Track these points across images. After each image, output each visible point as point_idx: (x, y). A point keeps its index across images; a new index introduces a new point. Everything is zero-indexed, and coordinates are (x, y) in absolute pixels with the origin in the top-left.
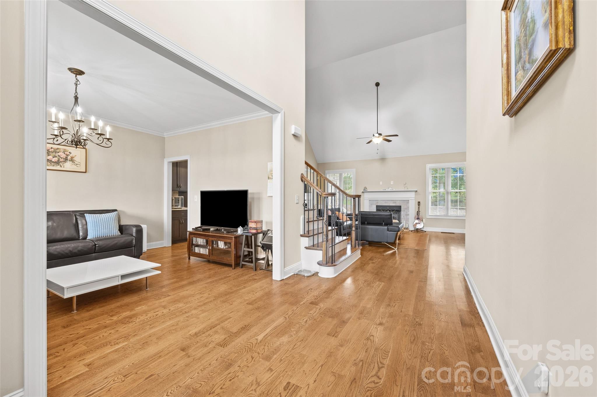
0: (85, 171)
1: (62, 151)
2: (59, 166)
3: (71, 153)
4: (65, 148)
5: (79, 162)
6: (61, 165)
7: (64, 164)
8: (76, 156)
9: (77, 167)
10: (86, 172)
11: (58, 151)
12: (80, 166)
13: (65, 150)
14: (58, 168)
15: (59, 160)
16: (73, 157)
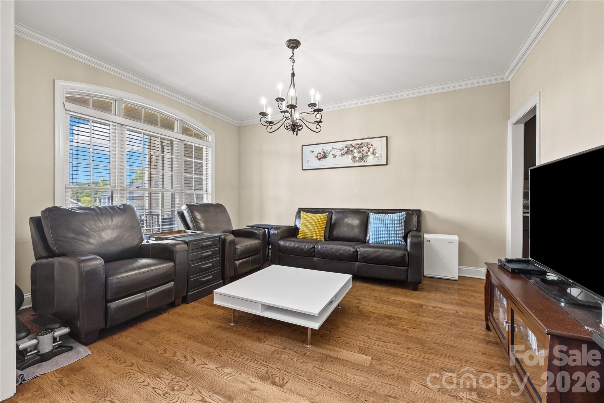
0: (385, 163)
1: (365, 145)
2: (363, 162)
3: (373, 145)
4: (367, 142)
5: (380, 154)
6: (365, 160)
7: (367, 158)
8: (377, 147)
9: (379, 159)
10: (387, 164)
11: (362, 145)
12: (381, 158)
13: (367, 143)
14: (362, 163)
15: (362, 156)
16: (375, 150)
